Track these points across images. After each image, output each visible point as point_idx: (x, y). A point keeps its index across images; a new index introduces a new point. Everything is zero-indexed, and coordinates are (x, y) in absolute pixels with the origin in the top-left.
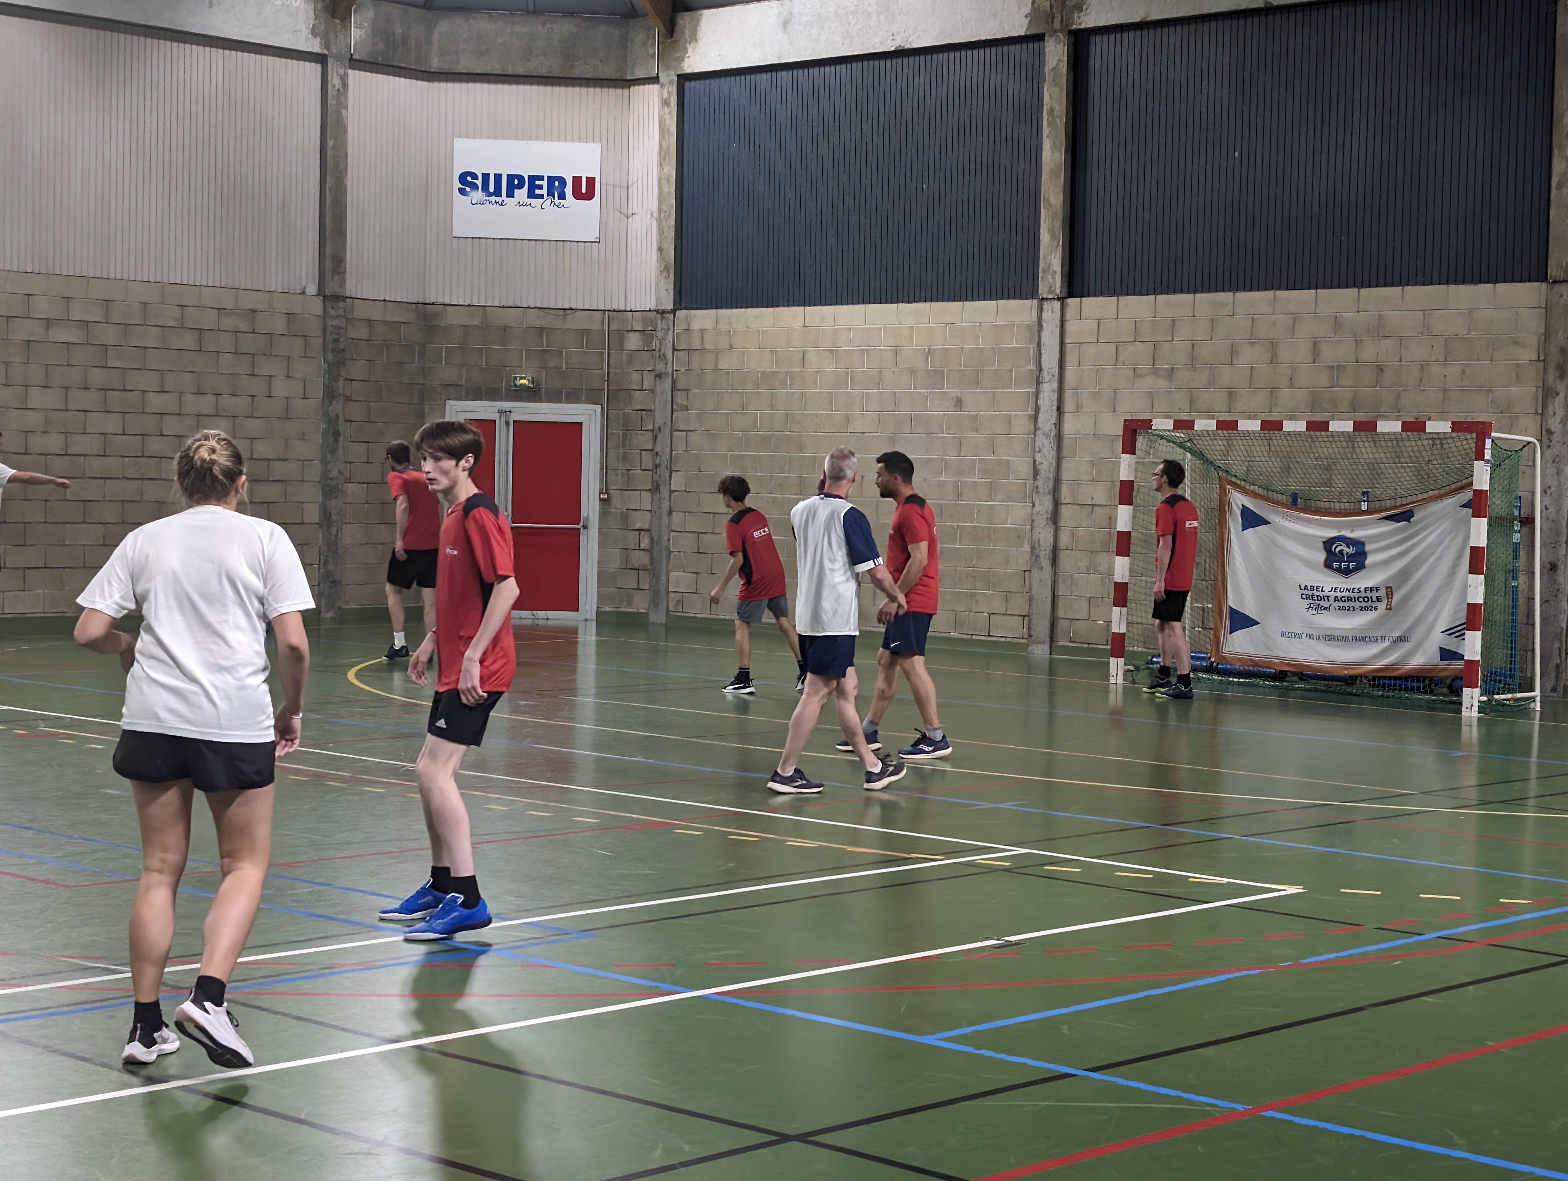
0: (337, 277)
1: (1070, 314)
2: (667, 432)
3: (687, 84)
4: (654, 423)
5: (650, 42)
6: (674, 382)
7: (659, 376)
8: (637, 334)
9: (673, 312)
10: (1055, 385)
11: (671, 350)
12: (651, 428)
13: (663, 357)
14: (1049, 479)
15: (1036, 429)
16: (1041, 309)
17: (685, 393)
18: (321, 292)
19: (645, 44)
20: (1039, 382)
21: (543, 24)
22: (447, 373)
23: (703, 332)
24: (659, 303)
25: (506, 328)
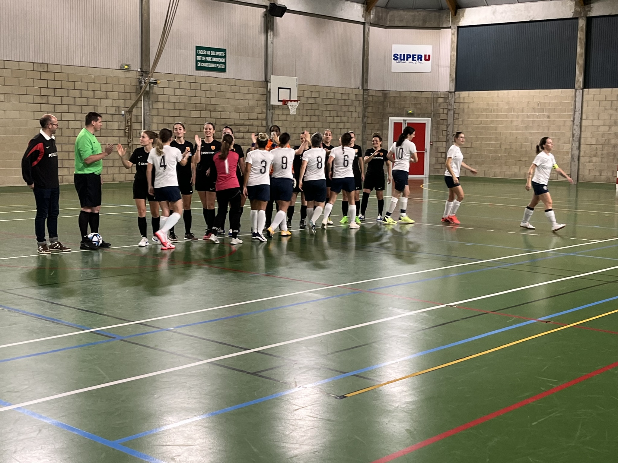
0: (366, 84)
1: (585, 93)
2: (451, 125)
3: (459, 29)
4: (447, 123)
5: (448, 17)
6: (454, 112)
7: (449, 110)
8: (442, 99)
9: (454, 92)
10: (580, 112)
11: (453, 103)
12: (446, 124)
13: (451, 105)
14: (577, 137)
15: (574, 124)
16: (576, 92)
17: (458, 115)
18: (362, 88)
19: (446, 18)
20: (575, 112)
21: (418, 12)
22: (389, 110)
23: (464, 97)
24: (450, 89)
25: (405, 97)
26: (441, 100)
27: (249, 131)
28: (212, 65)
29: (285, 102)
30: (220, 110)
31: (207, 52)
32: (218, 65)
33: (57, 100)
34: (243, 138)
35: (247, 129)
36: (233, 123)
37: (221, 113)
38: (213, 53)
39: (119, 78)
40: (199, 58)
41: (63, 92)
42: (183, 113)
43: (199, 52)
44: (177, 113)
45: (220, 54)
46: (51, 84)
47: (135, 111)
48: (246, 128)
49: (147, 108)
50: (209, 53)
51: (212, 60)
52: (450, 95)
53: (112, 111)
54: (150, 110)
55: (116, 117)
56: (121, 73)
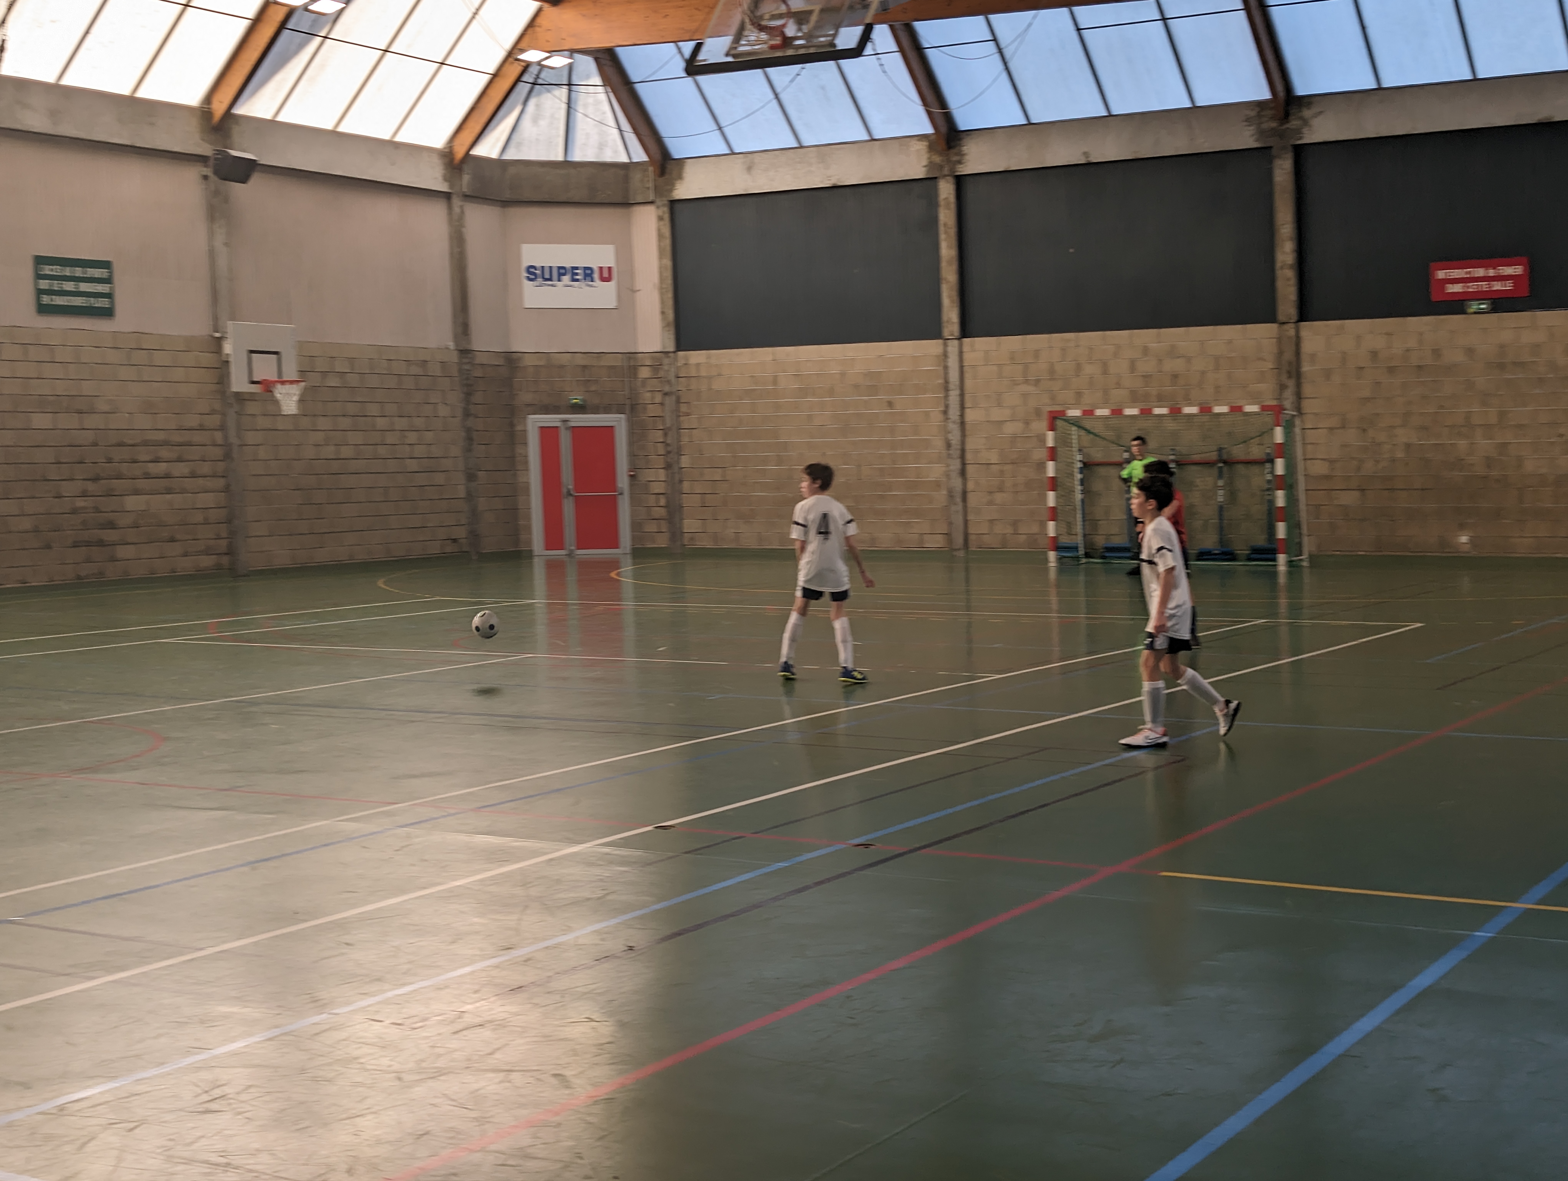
0: (466, 337)
2: (674, 430)
3: (676, 206)
4: (664, 426)
5: (646, 179)
6: (678, 398)
7: (667, 394)
8: (648, 368)
9: (675, 352)
10: (958, 391)
11: (675, 377)
13: (669, 382)
14: (957, 449)
15: (946, 419)
16: (945, 345)
17: (686, 405)
18: (457, 348)
19: (642, 181)
20: (946, 390)
22: (525, 397)
23: (698, 365)
24: (664, 347)
25: (562, 367)
26: (644, 373)
27: (183, 457)
28: (79, 302)
29: (268, 386)
30: (106, 408)
31: (63, 271)
32: (92, 300)
34: (167, 476)
35: (176, 454)
36: (140, 440)
37: (108, 416)
38: (79, 272)
40: (43, 284)
42: (11, 421)
43: (43, 270)
45: (97, 273)
48: (174, 451)
50: (68, 272)
51: (78, 288)
52: (666, 361)
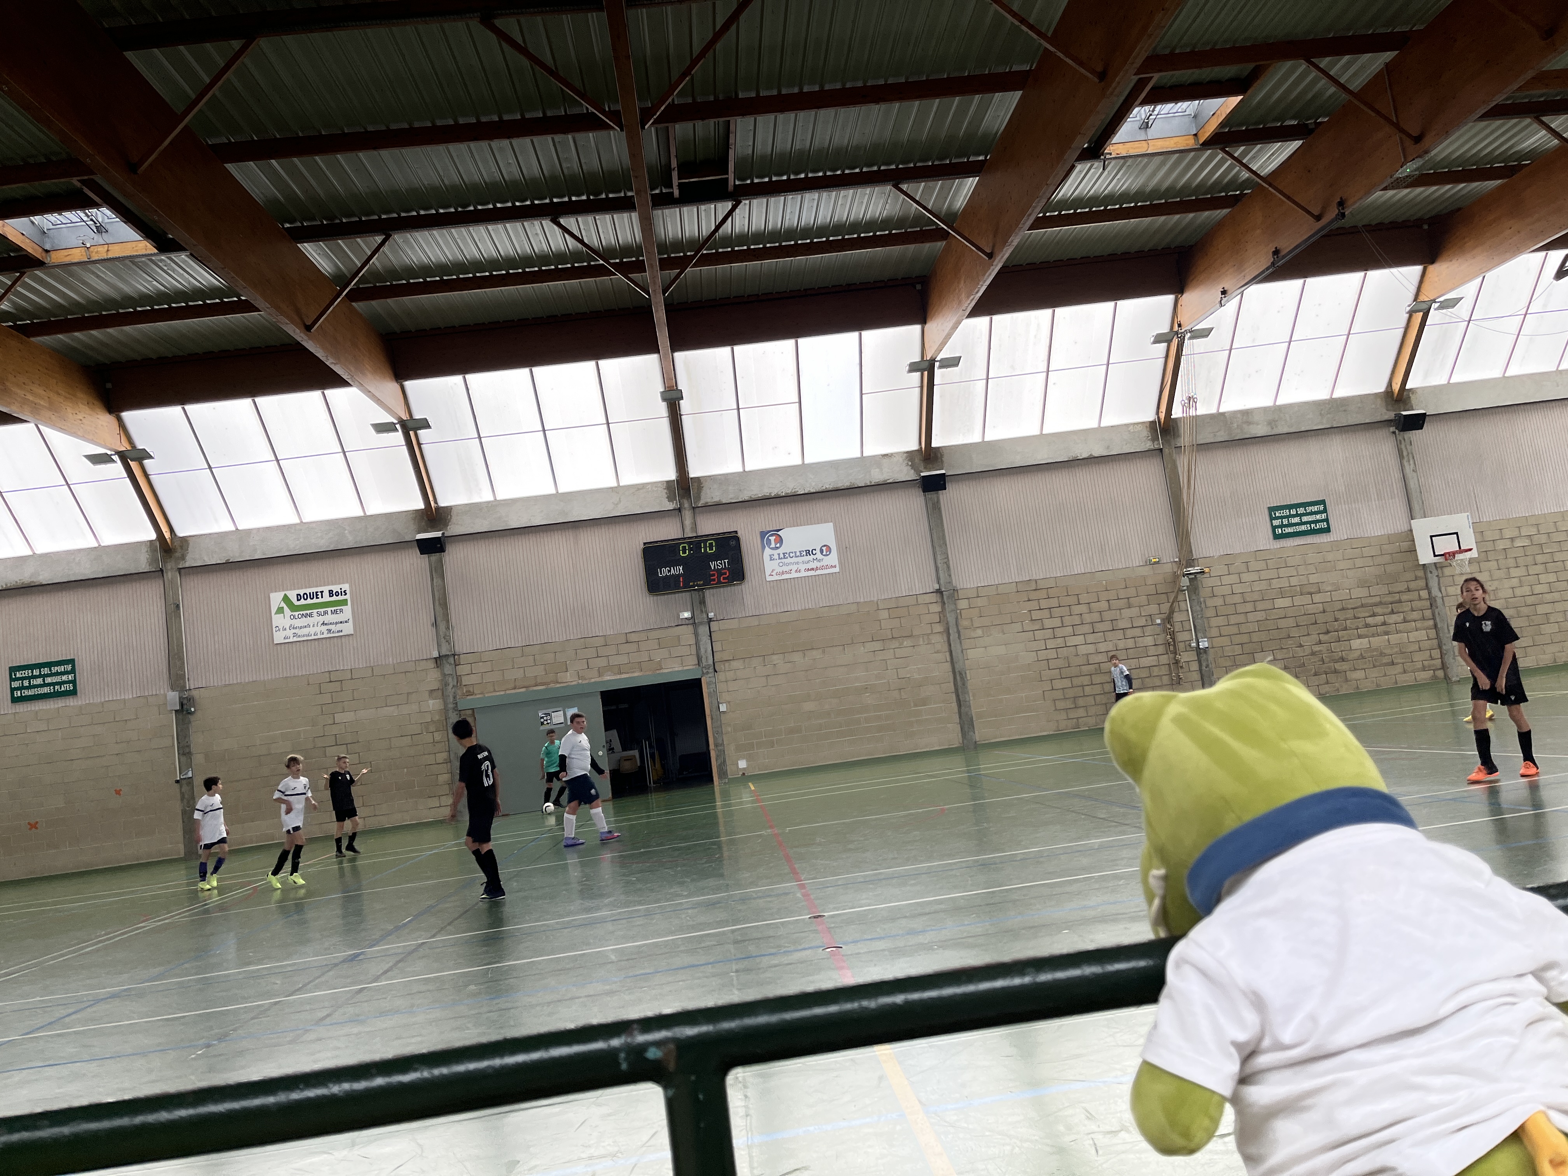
27: (1395, 611)
28: (1303, 528)
29: (1448, 556)
30: (1329, 588)
31: (1290, 512)
32: (1313, 525)
33: (1057, 622)
34: (1384, 624)
35: (1390, 609)
36: (1359, 604)
37: (1333, 593)
38: (1301, 510)
39: (1144, 578)
40: (1276, 523)
41: (1064, 611)
42: (1260, 606)
43: (1275, 514)
44: (1249, 607)
45: (1315, 508)
46: (1044, 604)
47: (1177, 617)
48: (1388, 608)
49: (1198, 608)
50: (1293, 512)
51: (1301, 520)
53: (1142, 622)
54: (1202, 610)
55: (1149, 630)
56: (1147, 571)
